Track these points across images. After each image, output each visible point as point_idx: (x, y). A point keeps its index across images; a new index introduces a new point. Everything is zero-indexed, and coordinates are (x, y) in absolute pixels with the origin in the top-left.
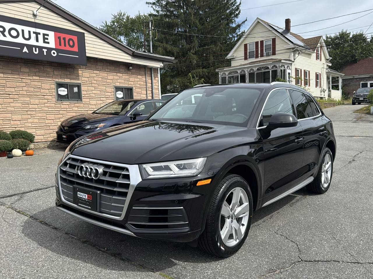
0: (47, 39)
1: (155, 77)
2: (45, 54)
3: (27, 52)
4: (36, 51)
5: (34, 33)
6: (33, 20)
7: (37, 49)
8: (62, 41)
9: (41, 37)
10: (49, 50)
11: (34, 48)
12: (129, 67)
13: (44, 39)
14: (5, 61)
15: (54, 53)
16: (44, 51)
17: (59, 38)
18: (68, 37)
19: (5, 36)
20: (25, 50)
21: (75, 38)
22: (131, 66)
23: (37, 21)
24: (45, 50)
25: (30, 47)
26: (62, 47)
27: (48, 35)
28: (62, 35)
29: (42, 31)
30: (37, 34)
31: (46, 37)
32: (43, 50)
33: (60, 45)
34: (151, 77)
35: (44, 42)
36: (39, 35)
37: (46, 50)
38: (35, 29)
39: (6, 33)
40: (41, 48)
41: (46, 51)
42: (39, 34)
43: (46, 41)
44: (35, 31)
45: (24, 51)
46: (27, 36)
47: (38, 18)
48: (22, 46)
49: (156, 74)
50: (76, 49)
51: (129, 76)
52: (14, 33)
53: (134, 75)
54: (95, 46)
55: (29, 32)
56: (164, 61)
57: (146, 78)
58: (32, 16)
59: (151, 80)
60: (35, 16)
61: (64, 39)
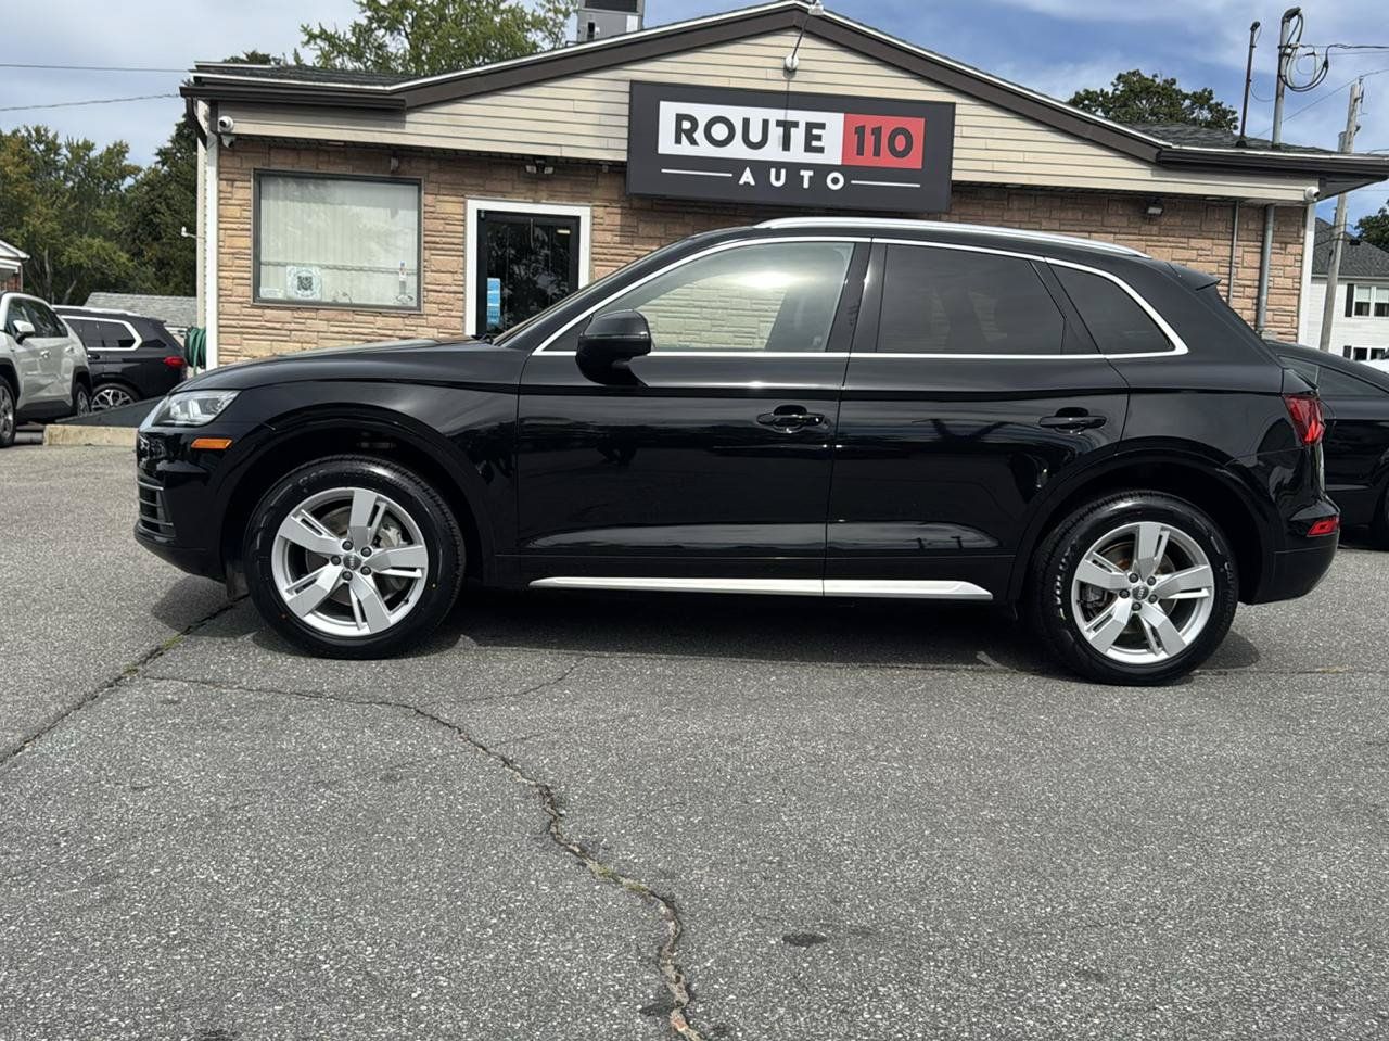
0: (819, 138)
1: (1286, 243)
2: (806, 185)
3: (753, 183)
4: (778, 178)
5: (779, 123)
6: (782, 87)
7: (783, 172)
8: (869, 140)
9: (798, 136)
10: (821, 171)
11: (773, 171)
12: (1146, 210)
13: (809, 137)
14: (702, 213)
15: (835, 181)
16: (803, 177)
17: (860, 131)
18: (889, 123)
19: (693, 142)
20: (747, 177)
21: (917, 126)
22: (1155, 204)
23: (794, 88)
24: (807, 174)
25: (761, 168)
26: (868, 160)
27: (822, 126)
28: (871, 121)
29: (803, 117)
30: (787, 126)
31: (815, 132)
32: (802, 173)
33: (860, 152)
34: (1263, 242)
35: (809, 148)
36: (793, 130)
37: (811, 173)
38: (782, 111)
39: (699, 135)
40: (794, 169)
41: (810, 177)
42: (796, 124)
43: (814, 144)
44: (782, 119)
45: (741, 182)
46: (755, 136)
47: (798, 76)
48: (737, 166)
49: (1294, 229)
50: (914, 161)
51: (1146, 241)
52: (720, 132)
53: (1171, 239)
54: (991, 144)
55: (766, 123)
56: (1330, 174)
57: (1232, 246)
58: (780, 74)
59: (1259, 255)
60: (790, 72)
61: (877, 132)
